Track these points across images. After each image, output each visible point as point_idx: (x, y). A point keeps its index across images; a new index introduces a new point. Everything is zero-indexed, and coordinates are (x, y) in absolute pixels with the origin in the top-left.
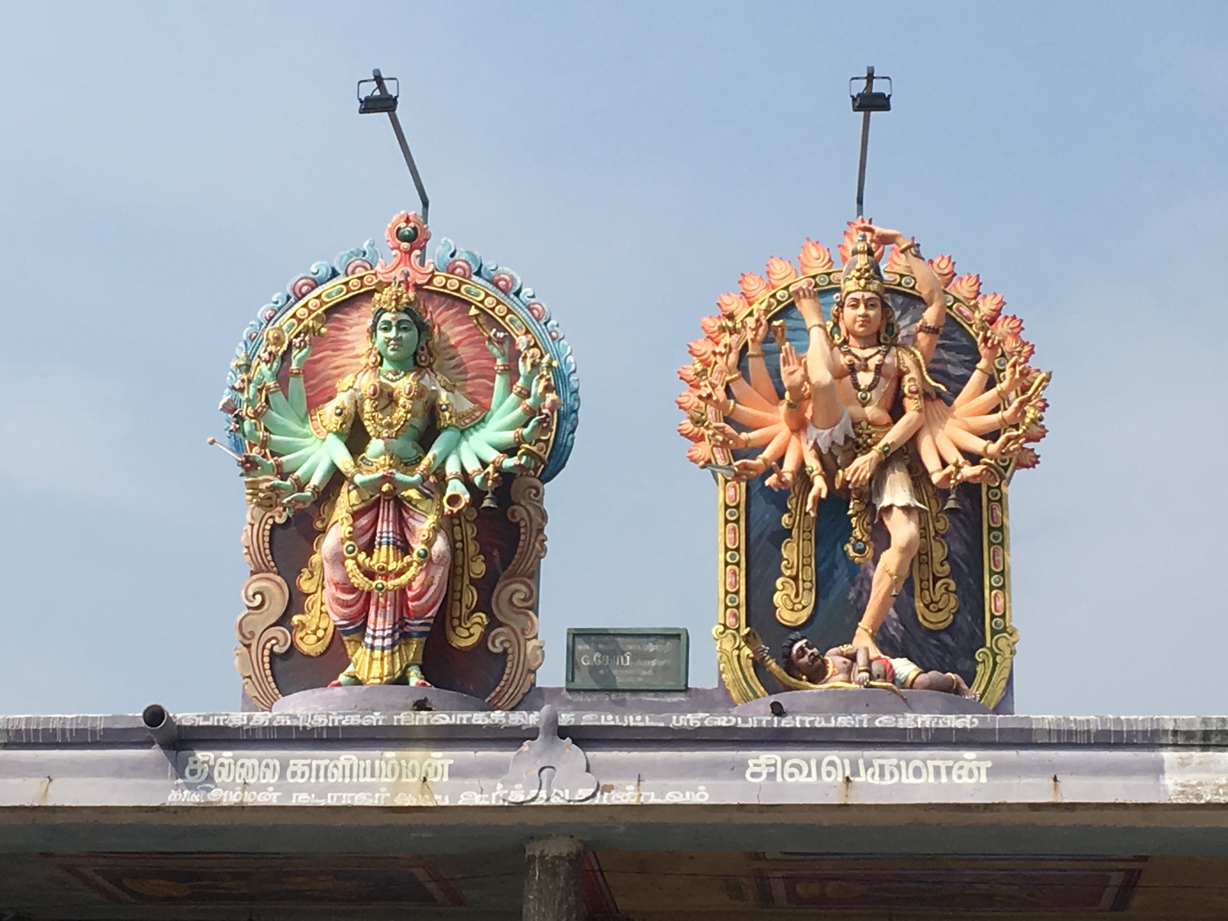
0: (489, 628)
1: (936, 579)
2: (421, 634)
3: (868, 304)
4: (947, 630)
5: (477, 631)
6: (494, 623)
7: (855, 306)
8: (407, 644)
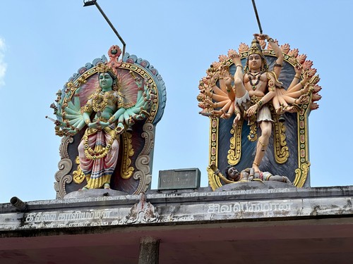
0: (134, 171)
1: (282, 147)
2: (110, 173)
3: (256, 58)
4: (285, 163)
5: (131, 173)
6: (136, 170)
7: (252, 59)
8: (105, 177)
